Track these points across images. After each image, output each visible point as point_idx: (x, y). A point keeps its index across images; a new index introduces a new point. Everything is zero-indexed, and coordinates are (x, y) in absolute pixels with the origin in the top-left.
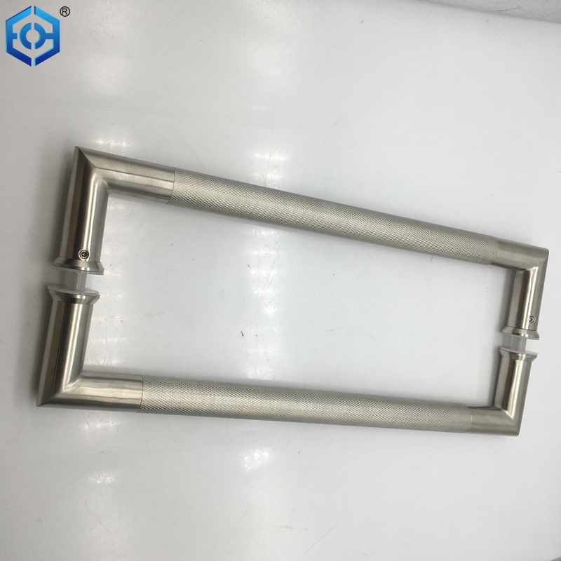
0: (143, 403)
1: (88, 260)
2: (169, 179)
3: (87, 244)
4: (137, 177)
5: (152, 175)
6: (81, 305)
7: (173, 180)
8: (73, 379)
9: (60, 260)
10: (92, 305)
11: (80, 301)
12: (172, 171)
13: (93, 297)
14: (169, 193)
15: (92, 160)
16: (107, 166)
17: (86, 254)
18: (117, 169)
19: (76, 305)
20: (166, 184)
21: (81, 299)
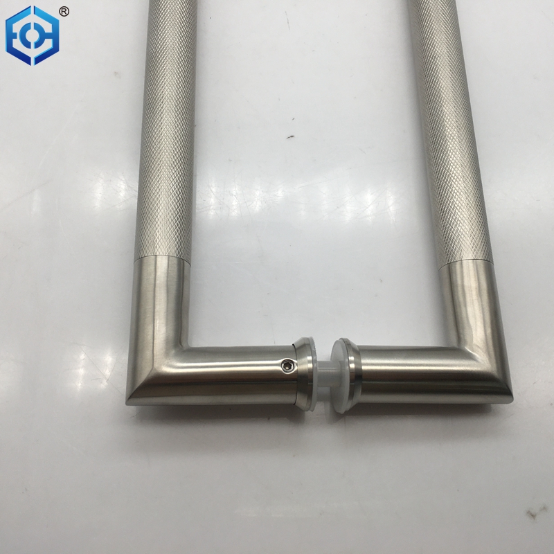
0: (480, 256)
1: (295, 361)
2: (153, 263)
3: (273, 365)
4: (158, 308)
5: (151, 288)
6: (363, 361)
7: (153, 257)
8: (469, 356)
9: (301, 401)
10: (358, 346)
11: (358, 363)
12: (140, 262)
13: (347, 346)
14: (175, 261)
15: (144, 376)
16: (148, 354)
17: (288, 364)
18: (150, 338)
19: (364, 368)
20: (161, 266)
21: (354, 362)
